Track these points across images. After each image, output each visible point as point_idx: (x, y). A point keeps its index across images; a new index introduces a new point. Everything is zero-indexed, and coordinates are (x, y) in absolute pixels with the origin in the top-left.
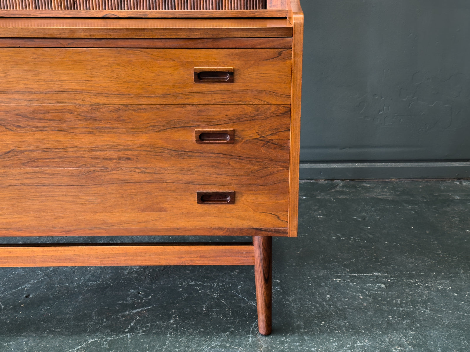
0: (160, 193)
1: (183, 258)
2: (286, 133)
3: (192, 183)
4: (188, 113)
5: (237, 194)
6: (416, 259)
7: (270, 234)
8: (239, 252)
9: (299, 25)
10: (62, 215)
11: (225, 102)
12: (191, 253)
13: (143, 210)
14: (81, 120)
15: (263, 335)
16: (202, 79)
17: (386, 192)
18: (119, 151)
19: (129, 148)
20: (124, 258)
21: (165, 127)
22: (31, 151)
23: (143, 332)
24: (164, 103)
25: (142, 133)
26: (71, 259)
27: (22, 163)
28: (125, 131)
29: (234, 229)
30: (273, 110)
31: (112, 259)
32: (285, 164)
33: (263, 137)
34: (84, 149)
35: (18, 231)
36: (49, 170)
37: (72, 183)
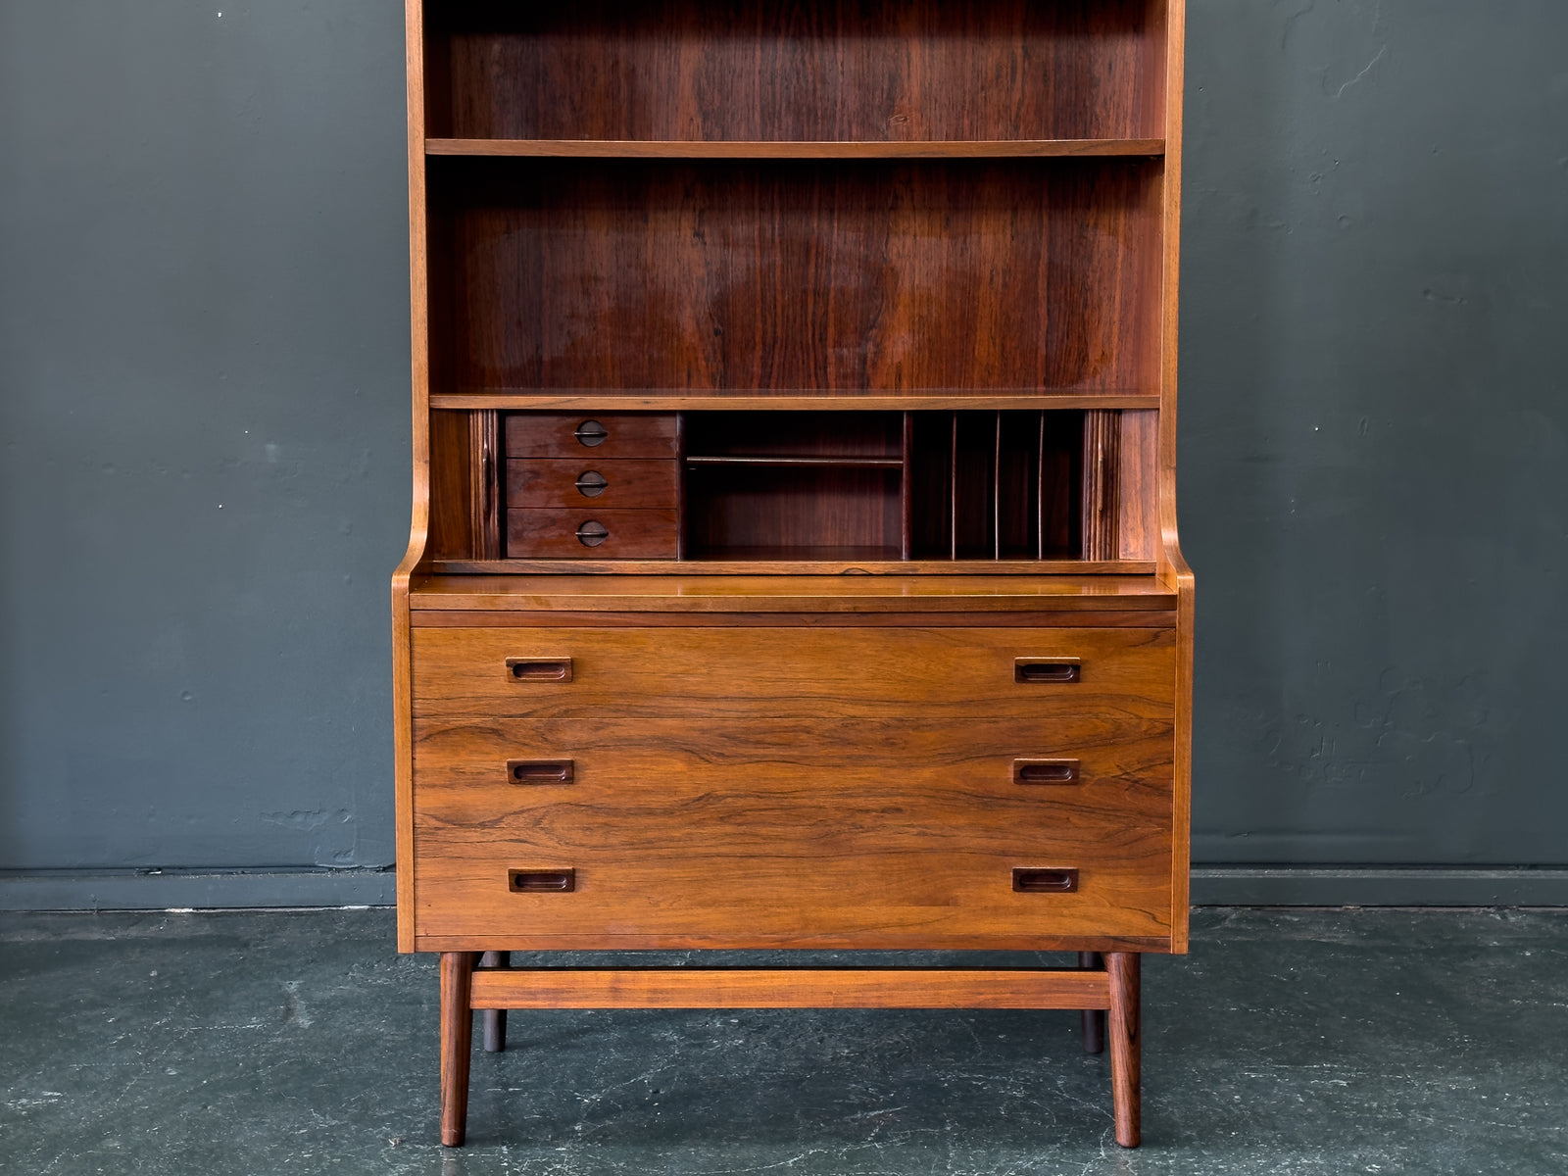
0: (949, 872)
1: (981, 994)
2: (1167, 768)
3: (1004, 854)
4: (1002, 733)
5: (1080, 874)
6: (1406, 1045)
7: (1138, 948)
8: (1082, 984)
9: (1188, 591)
10: (778, 910)
11: (1064, 713)
12: (995, 984)
13: (918, 902)
14: (823, 744)
15: (1125, 1148)
16: (1027, 677)
17: (1337, 932)
18: (883, 796)
19: (901, 791)
20: (875, 994)
21: (963, 757)
22: (737, 796)
23: (902, 1141)
24: (964, 715)
25: (924, 767)
26: (784, 994)
27: (721, 818)
28: (895, 762)
29: (1075, 937)
30: (1144, 728)
31: (855, 995)
32: (1165, 821)
33: (1127, 773)
34: (824, 793)
35: (701, 939)
36: (764, 831)
37: (799, 852)
